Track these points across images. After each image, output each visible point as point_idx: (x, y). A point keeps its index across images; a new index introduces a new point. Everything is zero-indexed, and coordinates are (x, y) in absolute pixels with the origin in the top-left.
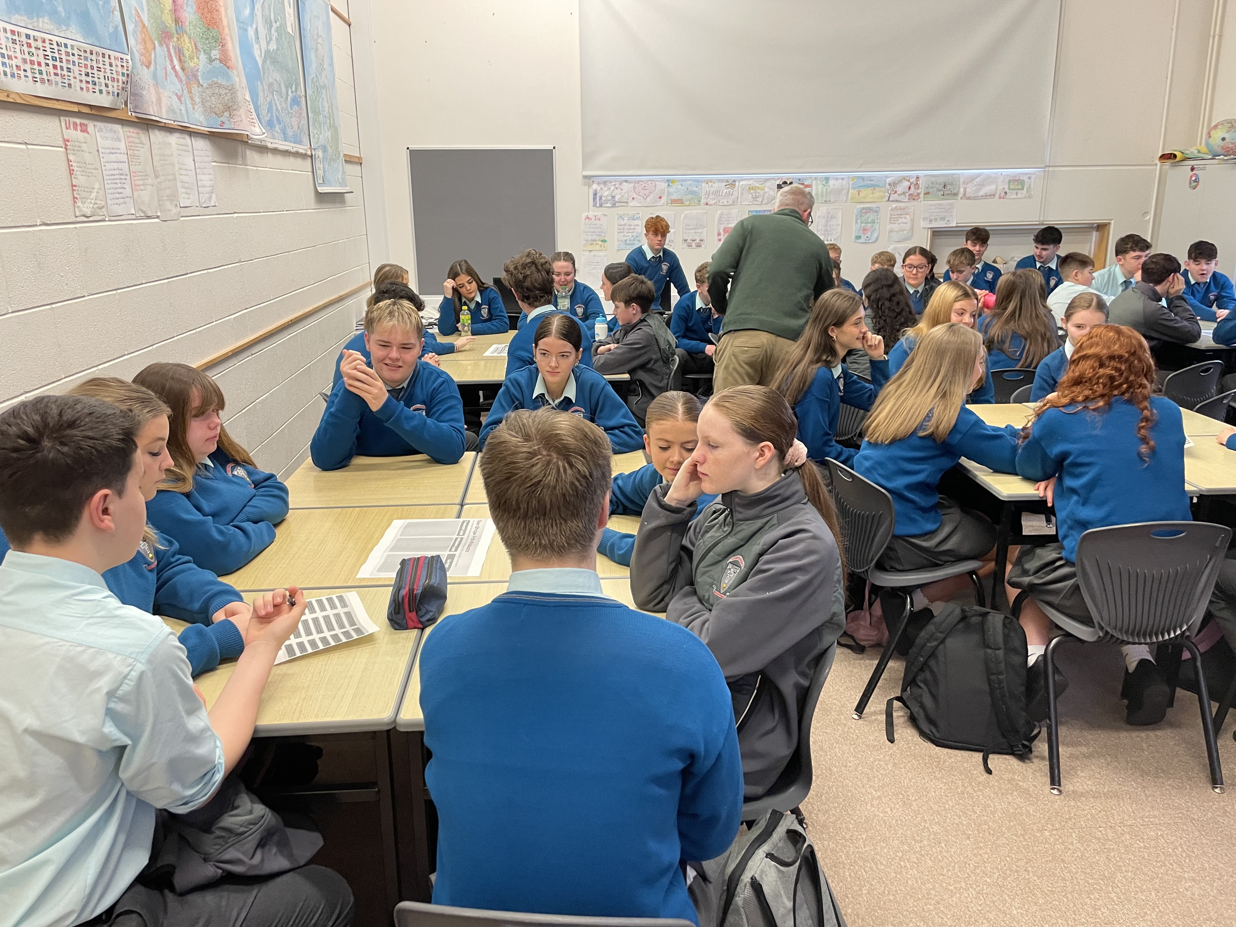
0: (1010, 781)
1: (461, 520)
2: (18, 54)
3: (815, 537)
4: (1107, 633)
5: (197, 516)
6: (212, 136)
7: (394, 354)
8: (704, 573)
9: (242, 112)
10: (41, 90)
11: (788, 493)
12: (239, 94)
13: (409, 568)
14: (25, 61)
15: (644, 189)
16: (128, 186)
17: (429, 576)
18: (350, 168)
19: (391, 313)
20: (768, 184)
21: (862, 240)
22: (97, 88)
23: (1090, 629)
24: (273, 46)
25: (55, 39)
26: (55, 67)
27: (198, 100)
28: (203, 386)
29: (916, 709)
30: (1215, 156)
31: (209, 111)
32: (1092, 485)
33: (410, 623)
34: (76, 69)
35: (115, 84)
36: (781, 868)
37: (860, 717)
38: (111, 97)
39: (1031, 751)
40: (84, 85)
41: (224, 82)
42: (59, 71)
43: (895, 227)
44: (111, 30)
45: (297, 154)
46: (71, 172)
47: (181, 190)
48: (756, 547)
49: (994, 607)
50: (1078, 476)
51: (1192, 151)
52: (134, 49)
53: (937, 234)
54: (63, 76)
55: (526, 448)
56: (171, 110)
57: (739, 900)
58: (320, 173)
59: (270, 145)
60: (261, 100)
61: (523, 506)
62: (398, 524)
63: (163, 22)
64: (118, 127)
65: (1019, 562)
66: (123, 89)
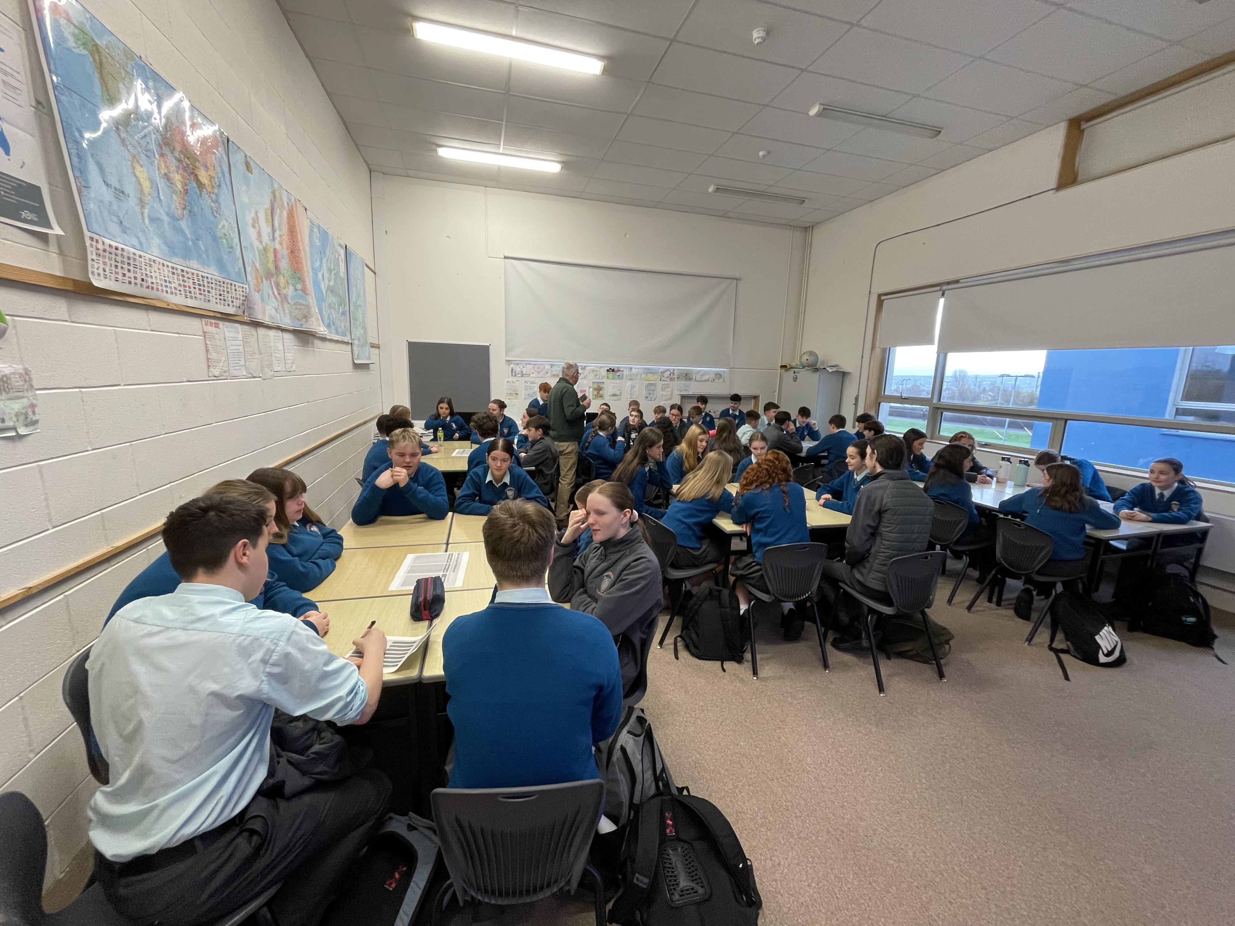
0: (734, 674)
1: (448, 553)
2: (176, 281)
3: (649, 561)
4: (776, 598)
5: (289, 557)
6: (295, 332)
7: (408, 459)
8: (591, 582)
9: (314, 319)
10: (191, 303)
11: (634, 538)
12: (312, 309)
13: (423, 585)
14: (180, 285)
15: (539, 368)
16: (243, 360)
17: (435, 589)
18: (372, 350)
19: (404, 437)
20: (602, 369)
21: (649, 399)
22: (226, 303)
23: (768, 596)
24: (332, 283)
25: (200, 273)
26: (200, 290)
27: (287, 311)
28: (292, 480)
29: (688, 640)
30: (804, 367)
31: (294, 318)
32: (768, 527)
33: (425, 617)
34: (213, 291)
35: (238, 301)
36: (636, 738)
37: (661, 647)
38: (235, 309)
39: (743, 658)
40: (218, 301)
41: (304, 302)
42: (202, 292)
43: (664, 393)
44: (237, 270)
45: (343, 342)
46: (207, 351)
47: (275, 362)
48: (619, 567)
49: (724, 587)
50: (761, 523)
51: (794, 364)
52: (251, 283)
53: (683, 397)
54: (205, 295)
55: (510, 521)
56: (271, 317)
57: (614, 758)
58: (356, 353)
59: (328, 337)
60: (324, 312)
61: (508, 553)
62: (410, 557)
63: (268, 267)
64: (238, 325)
65: (734, 564)
66: (243, 304)
